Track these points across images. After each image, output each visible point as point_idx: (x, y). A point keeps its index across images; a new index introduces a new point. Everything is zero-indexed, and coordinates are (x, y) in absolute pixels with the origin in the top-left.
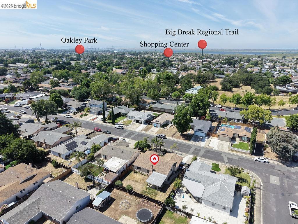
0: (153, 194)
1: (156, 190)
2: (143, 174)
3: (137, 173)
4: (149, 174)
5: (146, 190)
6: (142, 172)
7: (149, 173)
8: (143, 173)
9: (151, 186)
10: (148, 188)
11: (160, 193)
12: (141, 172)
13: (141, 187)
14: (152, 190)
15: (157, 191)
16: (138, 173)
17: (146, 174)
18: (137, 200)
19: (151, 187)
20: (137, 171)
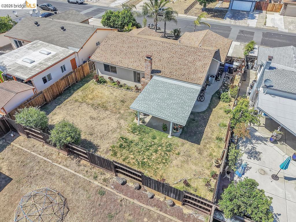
0: (156, 151)
1: (166, 135)
2: (121, 86)
3: (105, 82)
4: (139, 85)
5: (131, 137)
6: (119, 80)
7: (139, 81)
8: (122, 82)
9: (147, 120)
10: (140, 127)
11: (183, 144)
12: (115, 79)
13: (114, 124)
14: (151, 134)
15: (170, 137)
16: (109, 84)
17: (131, 84)
18: (95, 178)
19: (149, 125)
20: (106, 77)
